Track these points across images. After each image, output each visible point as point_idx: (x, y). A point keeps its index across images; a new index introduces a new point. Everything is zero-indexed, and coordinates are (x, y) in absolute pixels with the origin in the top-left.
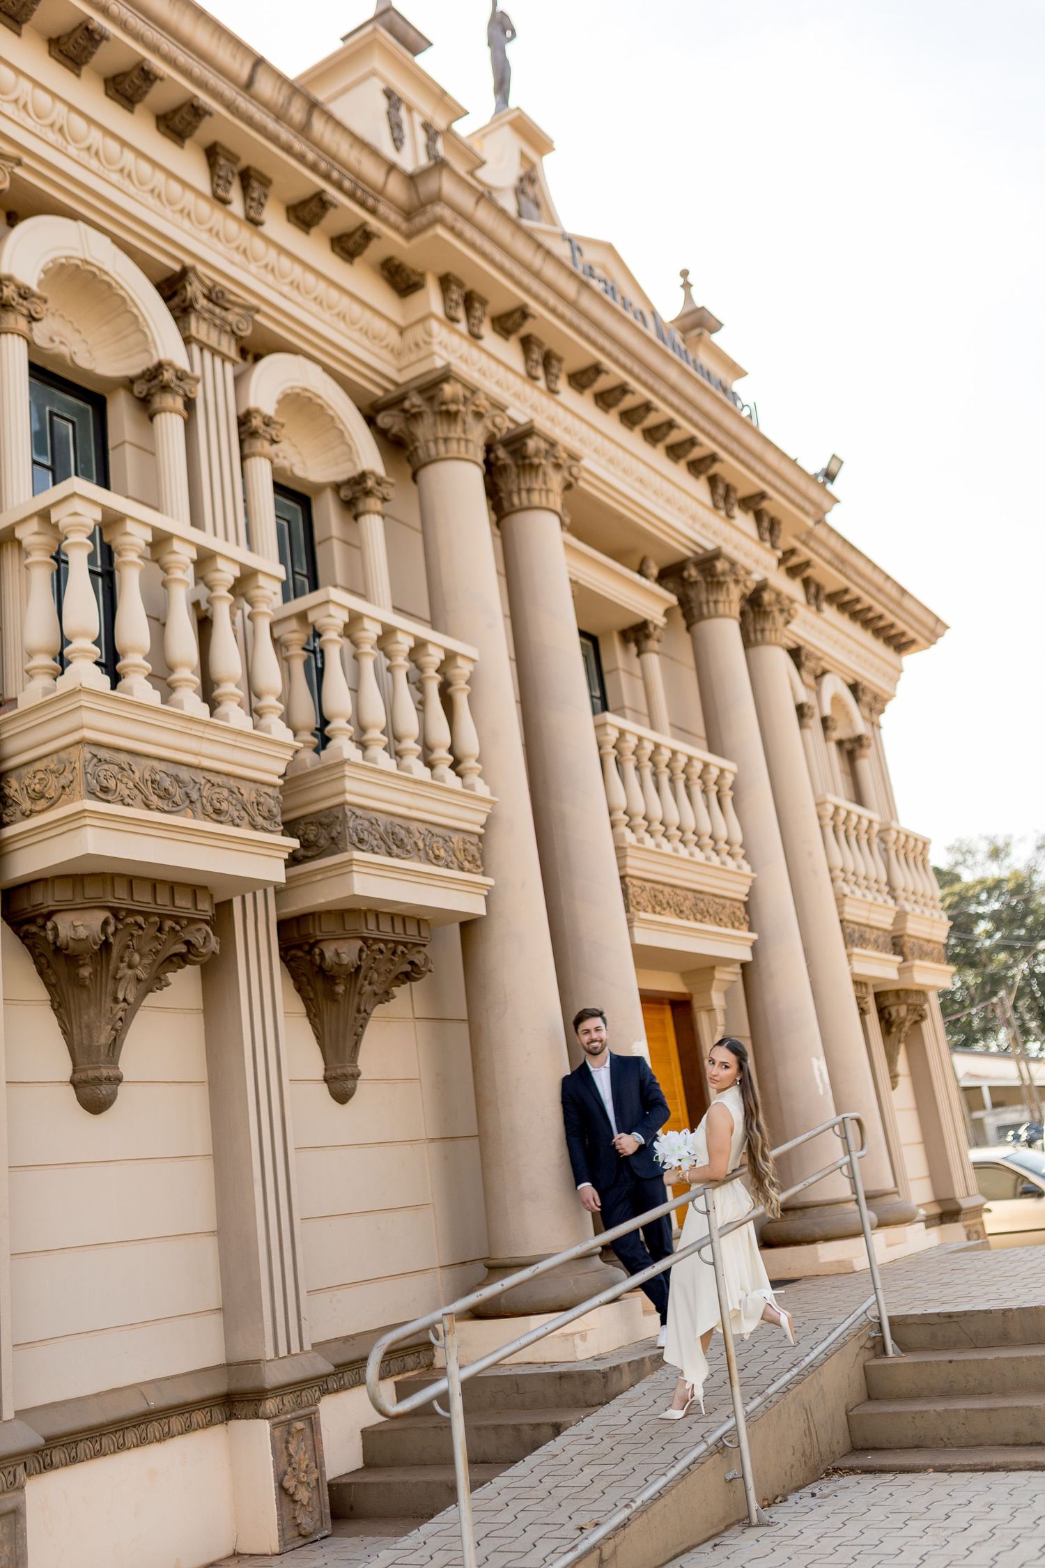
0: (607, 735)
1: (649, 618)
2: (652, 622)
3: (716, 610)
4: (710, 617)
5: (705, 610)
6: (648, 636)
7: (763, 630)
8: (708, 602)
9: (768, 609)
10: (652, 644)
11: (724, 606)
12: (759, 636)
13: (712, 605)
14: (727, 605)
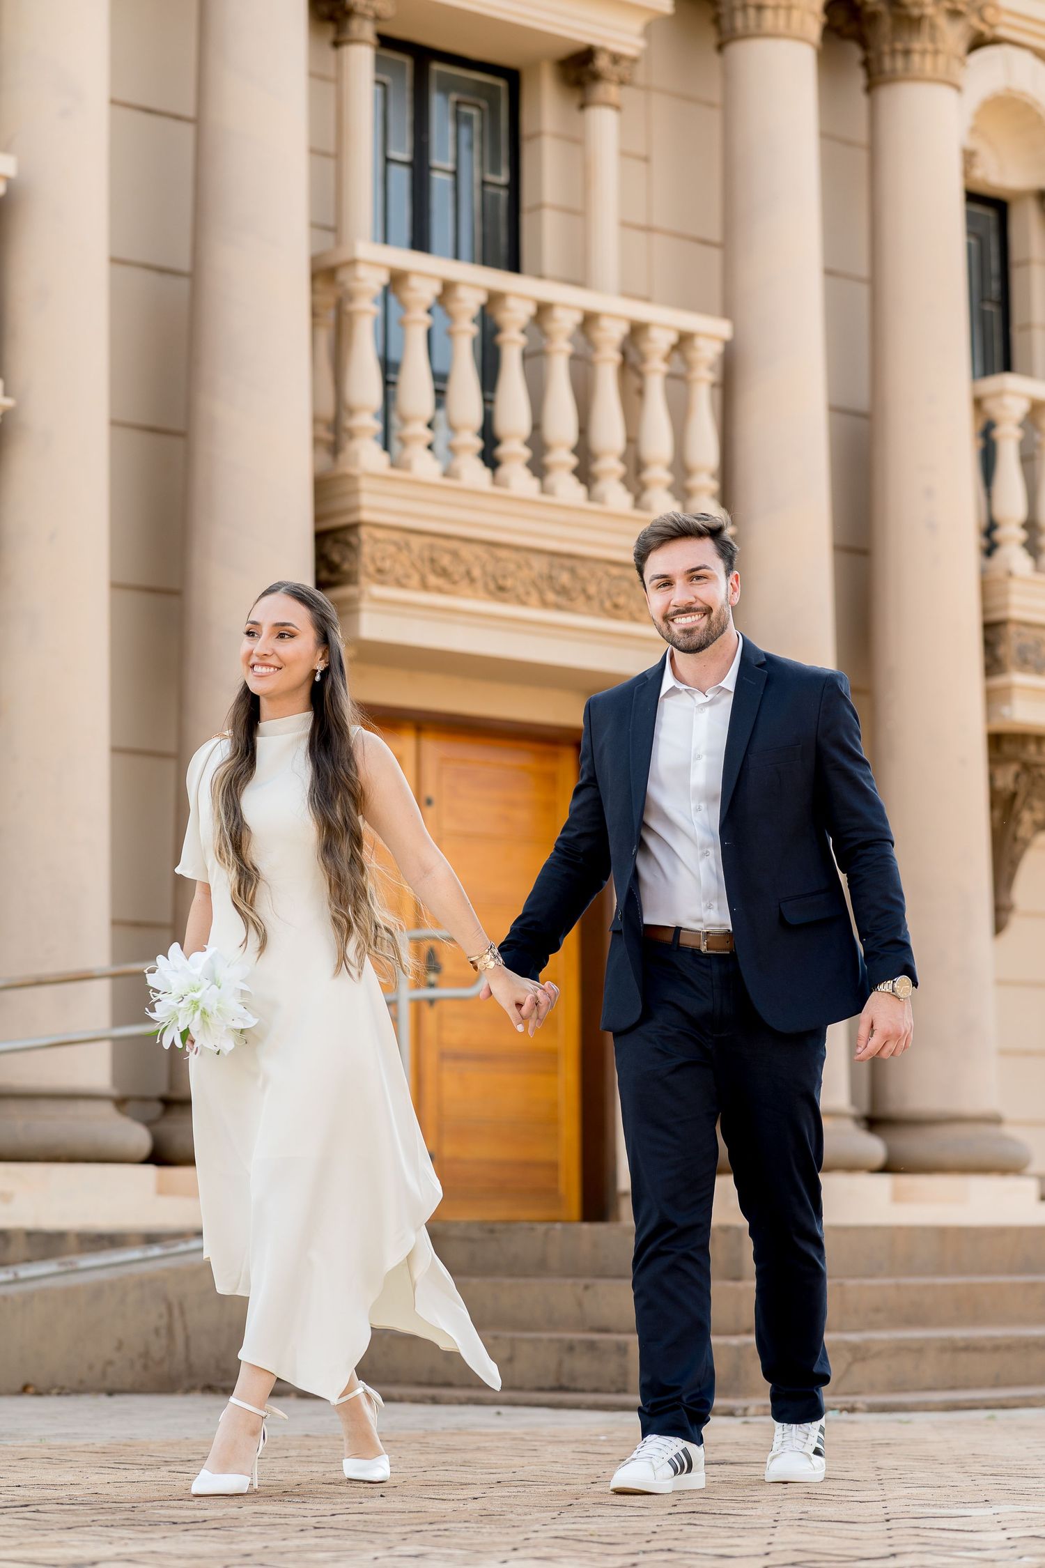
0: (357, 279)
1: (596, 42)
2: (603, 50)
3: (759, 26)
4: (747, 36)
5: (739, 22)
6: (596, 77)
7: (907, 53)
8: (745, 7)
9: (915, 12)
10: (608, 91)
11: (776, 16)
12: (900, 63)
13: (752, 12)
14: (782, 13)
